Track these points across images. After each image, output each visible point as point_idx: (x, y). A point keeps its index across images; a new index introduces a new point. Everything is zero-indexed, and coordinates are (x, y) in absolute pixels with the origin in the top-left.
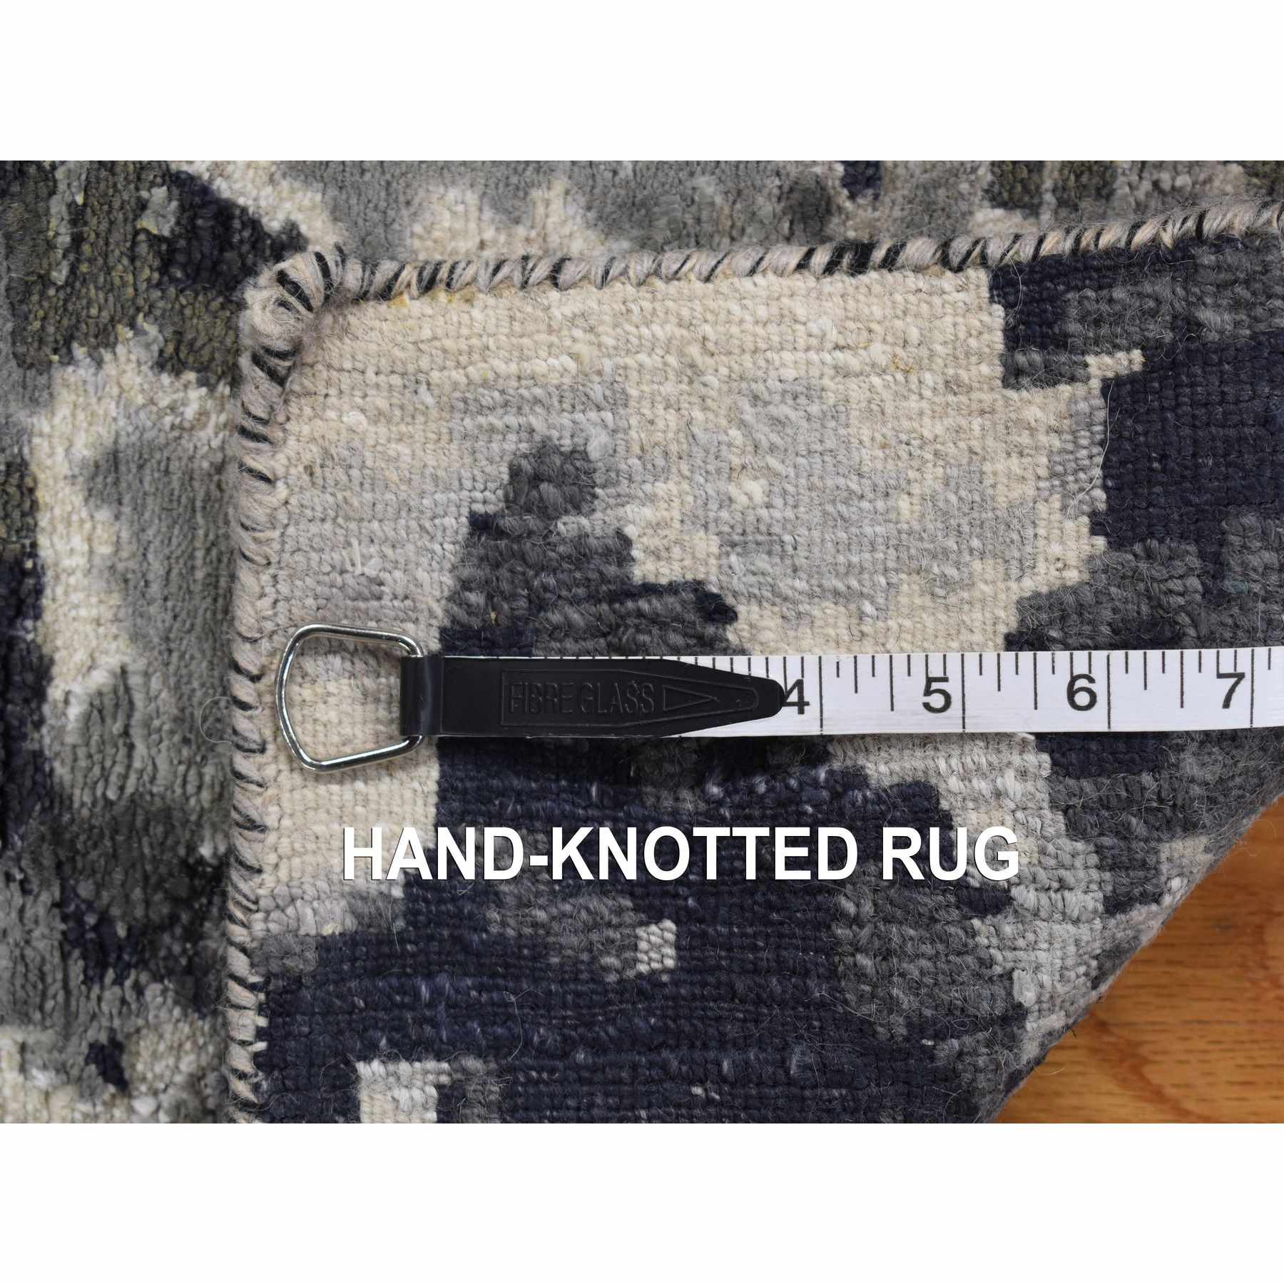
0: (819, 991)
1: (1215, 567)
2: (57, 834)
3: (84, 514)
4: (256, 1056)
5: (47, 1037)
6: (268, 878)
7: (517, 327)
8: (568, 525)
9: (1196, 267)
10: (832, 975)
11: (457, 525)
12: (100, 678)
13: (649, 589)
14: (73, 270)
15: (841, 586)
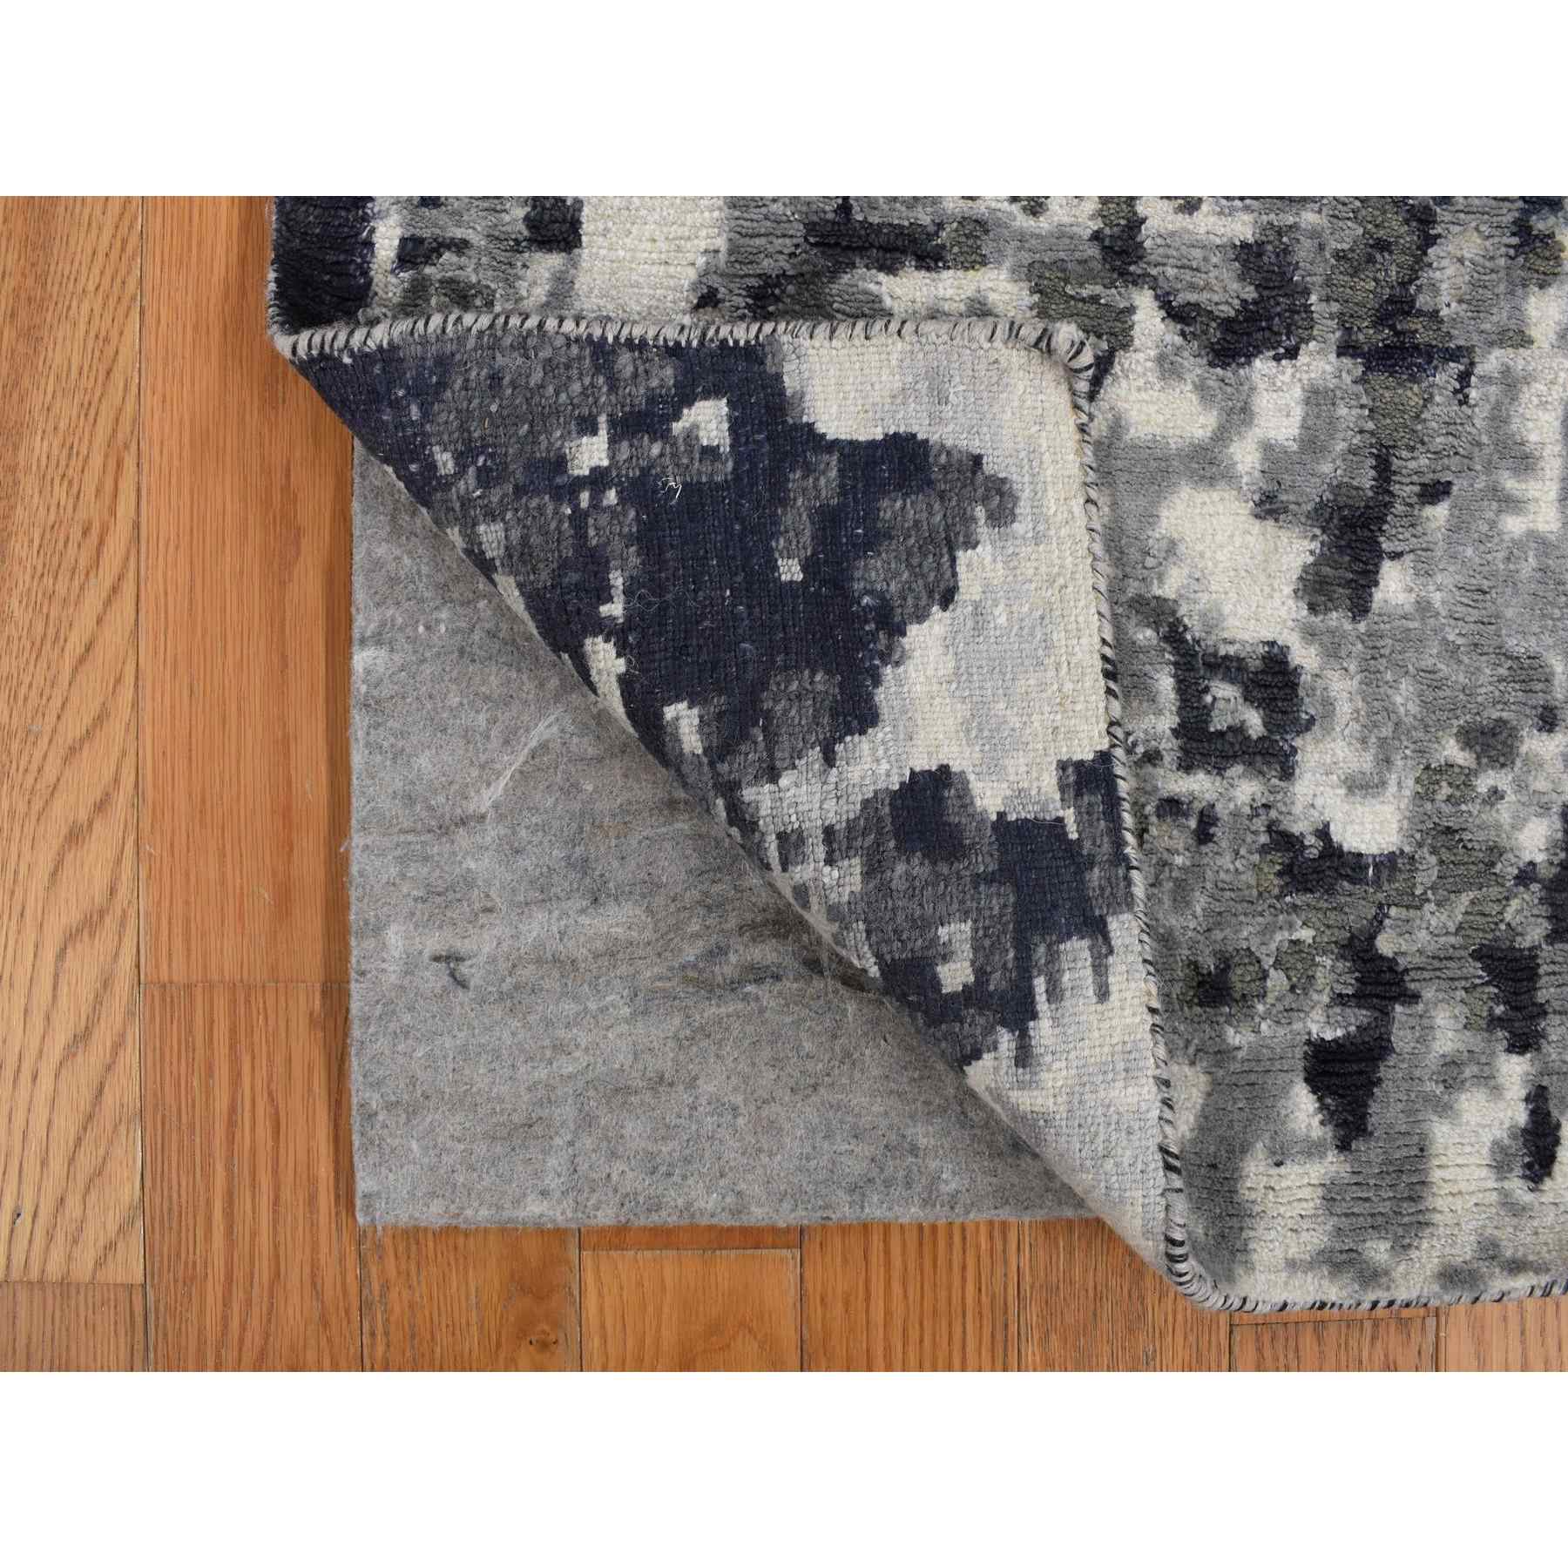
0: (779, 659)
1: (989, 879)
2: (817, 274)
3: (963, 297)
4: (726, 340)
5: (722, 264)
6: (807, 343)
7: (1066, 480)
8: (980, 512)
9: (1116, 866)
10: (786, 668)
11: (975, 447)
12: (888, 302)
13: (953, 560)
14: (1072, 297)
15: (962, 670)
